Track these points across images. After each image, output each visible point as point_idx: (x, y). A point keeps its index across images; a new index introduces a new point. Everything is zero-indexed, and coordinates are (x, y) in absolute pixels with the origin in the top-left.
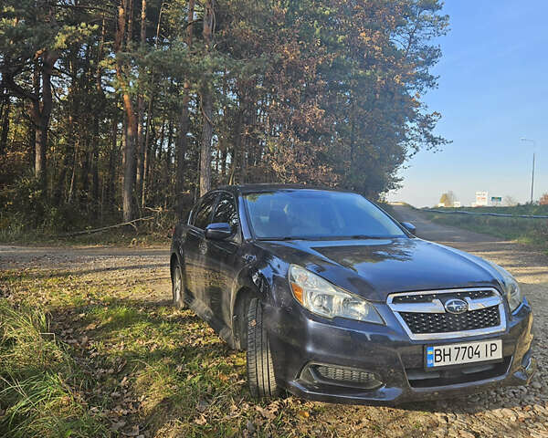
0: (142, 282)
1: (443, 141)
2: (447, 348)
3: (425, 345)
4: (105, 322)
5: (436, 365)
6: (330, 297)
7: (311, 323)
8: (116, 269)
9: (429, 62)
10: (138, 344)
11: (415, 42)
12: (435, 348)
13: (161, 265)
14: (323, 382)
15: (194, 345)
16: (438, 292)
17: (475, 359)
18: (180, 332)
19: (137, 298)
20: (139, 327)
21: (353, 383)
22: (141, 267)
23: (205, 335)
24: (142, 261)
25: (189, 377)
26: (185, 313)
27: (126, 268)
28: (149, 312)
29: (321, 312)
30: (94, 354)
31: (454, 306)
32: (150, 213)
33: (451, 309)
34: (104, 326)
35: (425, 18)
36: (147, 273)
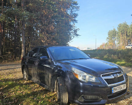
0: (11, 73)
1: (79, 35)
2: (116, 87)
3: (111, 87)
4: (6, 87)
5: (114, 92)
6: (85, 76)
7: (81, 84)
8: (2, 70)
9: (75, 17)
10: (18, 92)
11: (72, 12)
12: (114, 88)
13: (15, 68)
14: (86, 100)
15: (35, 91)
16: (111, 73)
17: (121, 90)
18: (29, 87)
19: (11, 78)
20: (17, 87)
21: (94, 100)
22: (9, 69)
23: (37, 88)
24: (9, 67)
25: (40, 102)
26: (28, 82)
27: (5, 69)
28: (17, 82)
29: (83, 80)
30: (5, 97)
31: (116, 76)
32: (7, 54)
33: (115, 77)
34: (5, 88)
35: (74, 7)
36: (11, 71)
